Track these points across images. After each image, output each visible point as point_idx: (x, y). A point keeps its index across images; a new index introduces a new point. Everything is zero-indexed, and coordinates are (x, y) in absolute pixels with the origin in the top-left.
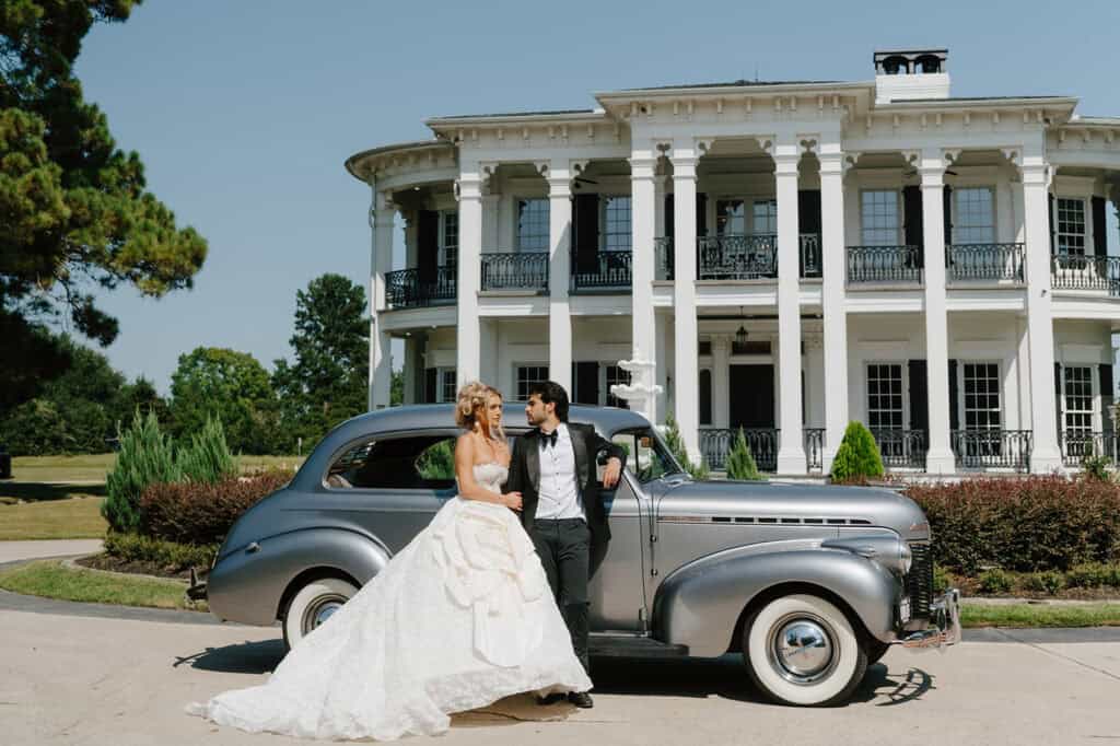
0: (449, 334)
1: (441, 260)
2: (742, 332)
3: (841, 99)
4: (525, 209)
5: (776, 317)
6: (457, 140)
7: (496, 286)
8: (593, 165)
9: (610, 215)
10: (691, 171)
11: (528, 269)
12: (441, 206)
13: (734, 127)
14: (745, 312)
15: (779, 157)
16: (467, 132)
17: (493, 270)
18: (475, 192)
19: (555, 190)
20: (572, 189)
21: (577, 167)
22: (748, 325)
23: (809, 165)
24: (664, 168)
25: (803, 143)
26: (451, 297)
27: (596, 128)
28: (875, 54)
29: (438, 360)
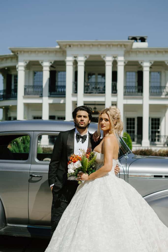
0: (15, 108)
1: (13, 87)
2: (95, 108)
3: (124, 45)
4: (36, 74)
5: (104, 105)
6: (18, 54)
7: (28, 94)
8: (55, 62)
9: (59, 76)
10: (83, 64)
11: (37, 90)
12: (13, 73)
13: (95, 52)
14: (96, 103)
15: (107, 61)
16: (21, 52)
17: (27, 90)
18: (23, 68)
19: (44, 69)
20: (50, 68)
21: (51, 63)
22: (97, 106)
23: (115, 63)
24: (75, 63)
25: (114, 57)
26: (15, 97)
27: (56, 51)
28: (129, 37)
29: (12, 115)
